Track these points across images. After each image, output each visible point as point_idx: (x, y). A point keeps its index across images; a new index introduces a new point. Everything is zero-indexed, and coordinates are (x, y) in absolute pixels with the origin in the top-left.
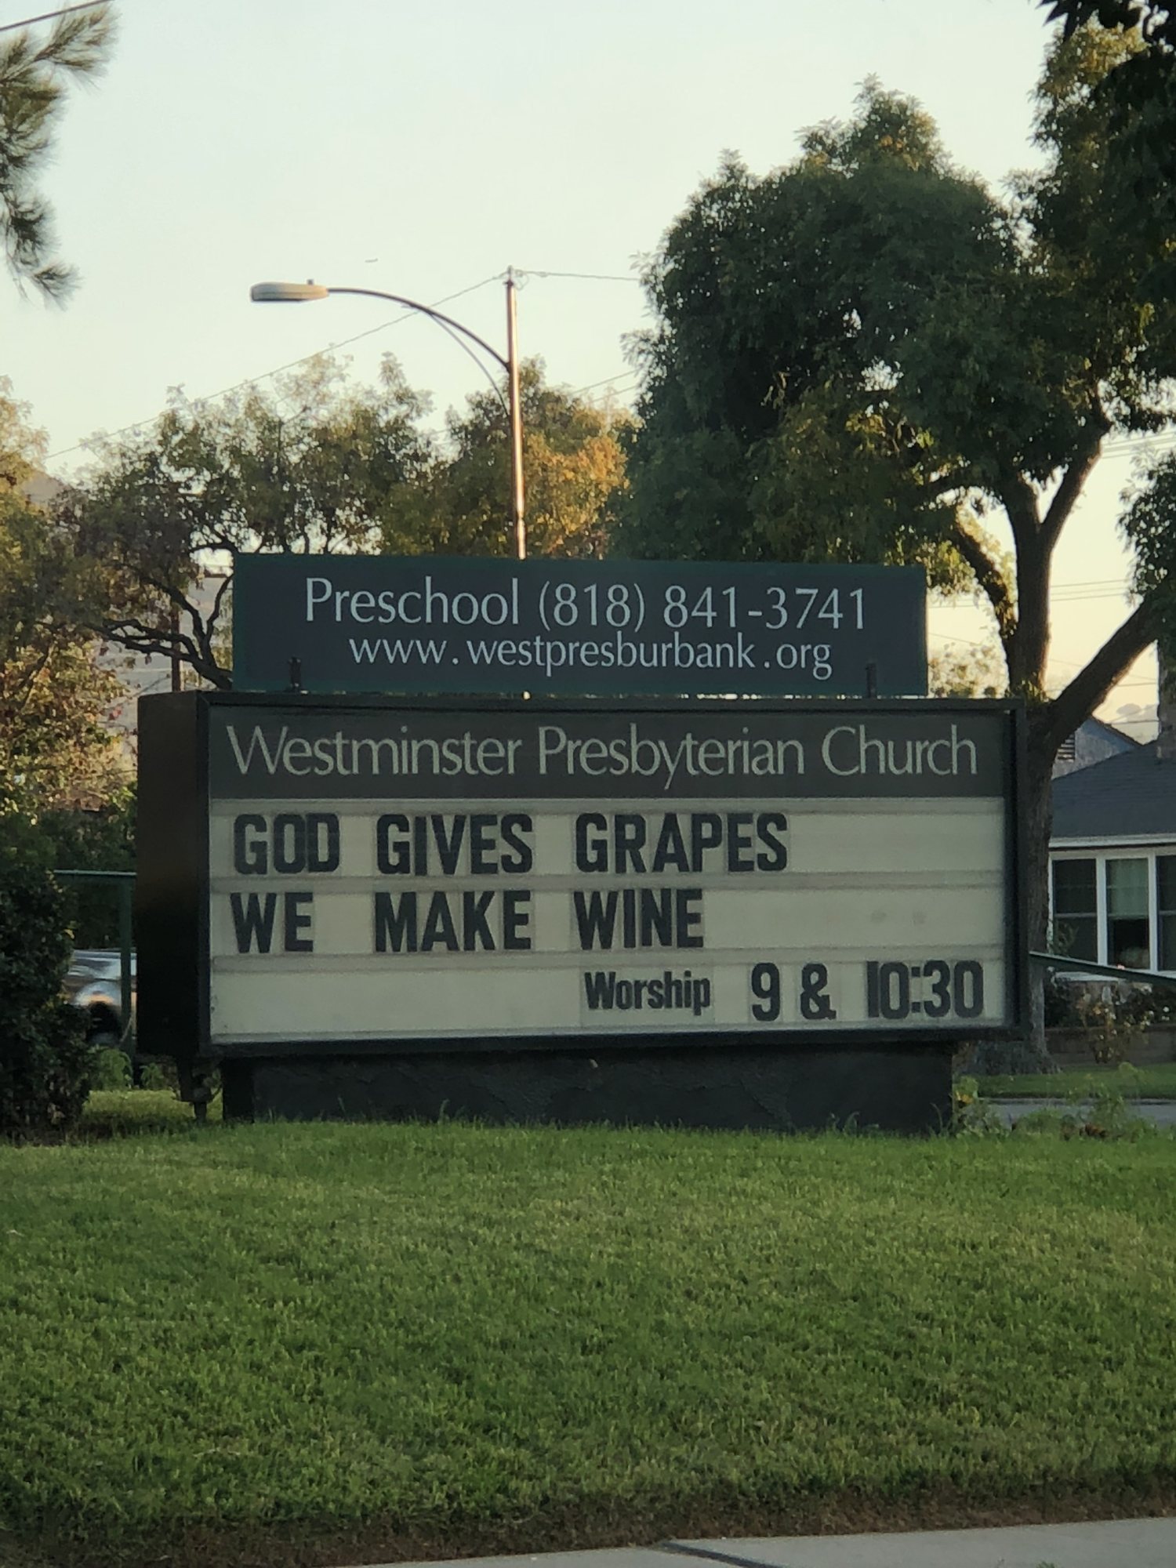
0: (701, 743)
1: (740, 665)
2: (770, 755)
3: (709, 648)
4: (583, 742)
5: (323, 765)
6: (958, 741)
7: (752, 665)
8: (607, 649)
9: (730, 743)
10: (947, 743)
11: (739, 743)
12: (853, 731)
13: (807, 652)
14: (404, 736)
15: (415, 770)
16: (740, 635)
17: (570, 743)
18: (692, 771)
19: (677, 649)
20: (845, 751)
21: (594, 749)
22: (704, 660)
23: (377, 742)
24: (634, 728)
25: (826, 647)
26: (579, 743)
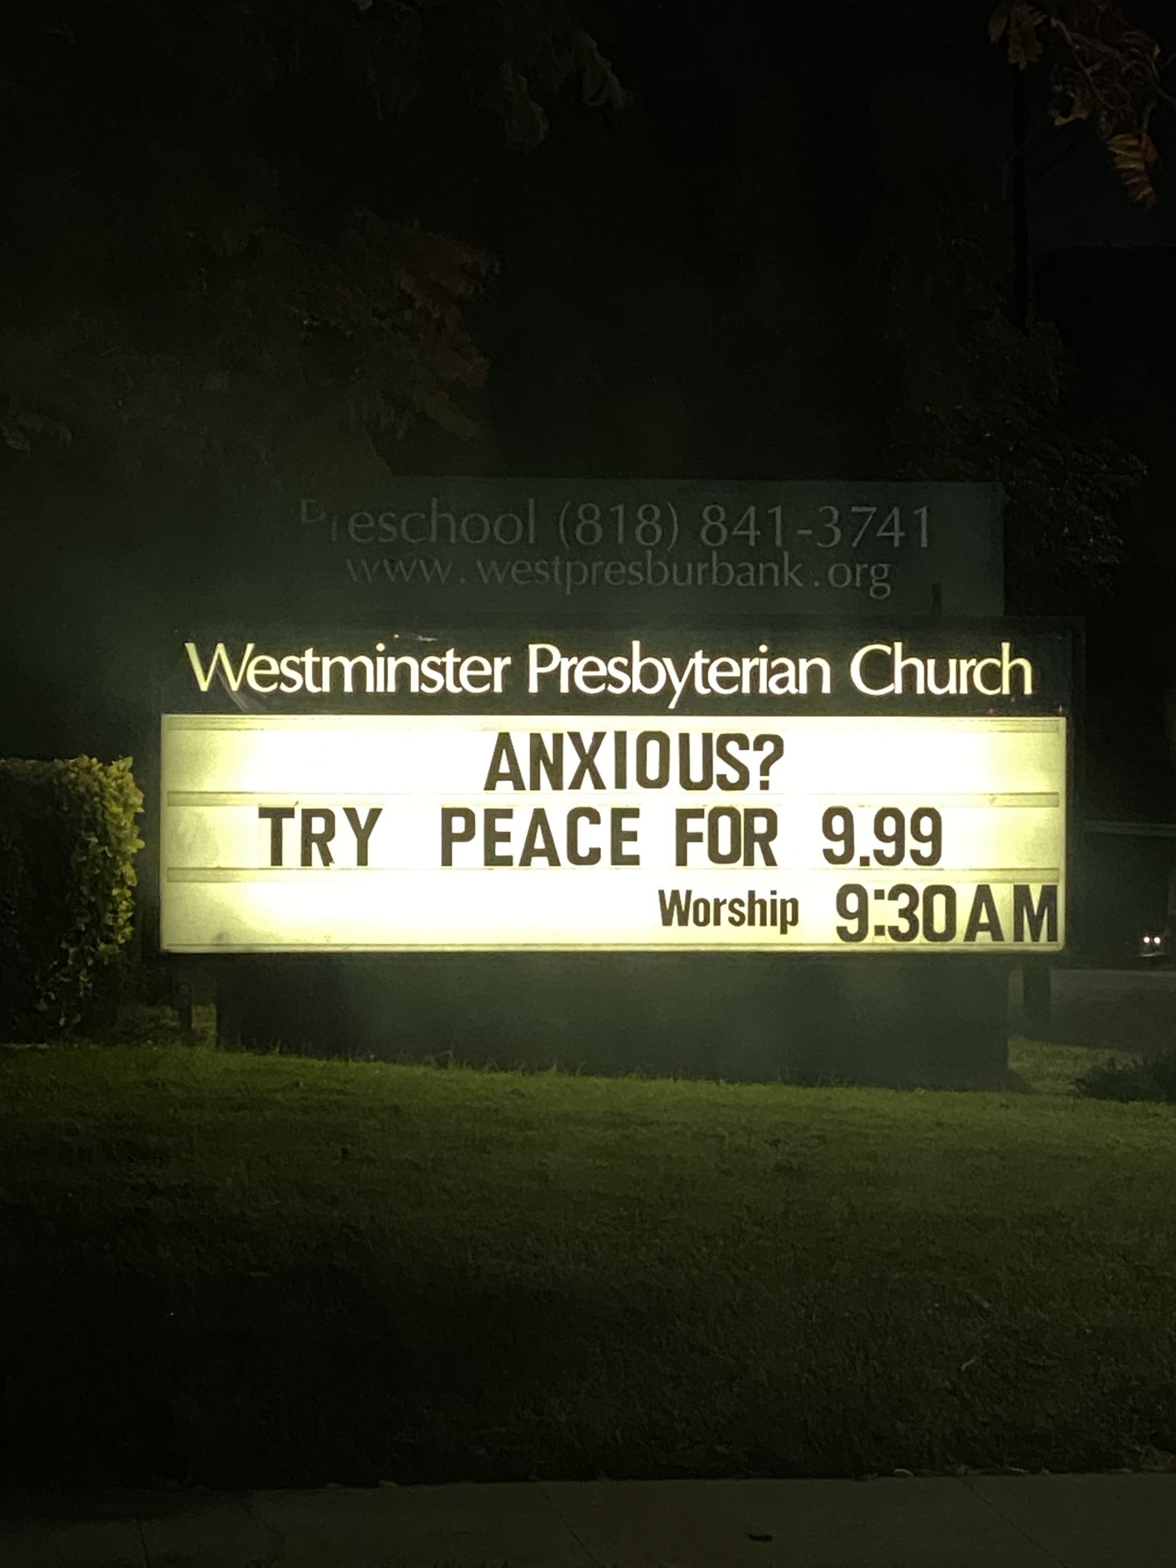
0: (712, 661)
1: (786, 583)
2: (790, 674)
3: (751, 568)
4: (579, 661)
5: (290, 682)
6: (1011, 660)
7: (799, 584)
8: (636, 568)
9: (746, 661)
10: (996, 662)
11: (756, 661)
12: (888, 650)
13: (863, 569)
14: (381, 654)
15: (392, 688)
16: (786, 555)
17: (565, 660)
18: (700, 689)
19: (715, 568)
20: (877, 672)
21: (591, 666)
22: (745, 580)
23: (350, 660)
24: (636, 645)
25: (885, 566)
26: (574, 660)
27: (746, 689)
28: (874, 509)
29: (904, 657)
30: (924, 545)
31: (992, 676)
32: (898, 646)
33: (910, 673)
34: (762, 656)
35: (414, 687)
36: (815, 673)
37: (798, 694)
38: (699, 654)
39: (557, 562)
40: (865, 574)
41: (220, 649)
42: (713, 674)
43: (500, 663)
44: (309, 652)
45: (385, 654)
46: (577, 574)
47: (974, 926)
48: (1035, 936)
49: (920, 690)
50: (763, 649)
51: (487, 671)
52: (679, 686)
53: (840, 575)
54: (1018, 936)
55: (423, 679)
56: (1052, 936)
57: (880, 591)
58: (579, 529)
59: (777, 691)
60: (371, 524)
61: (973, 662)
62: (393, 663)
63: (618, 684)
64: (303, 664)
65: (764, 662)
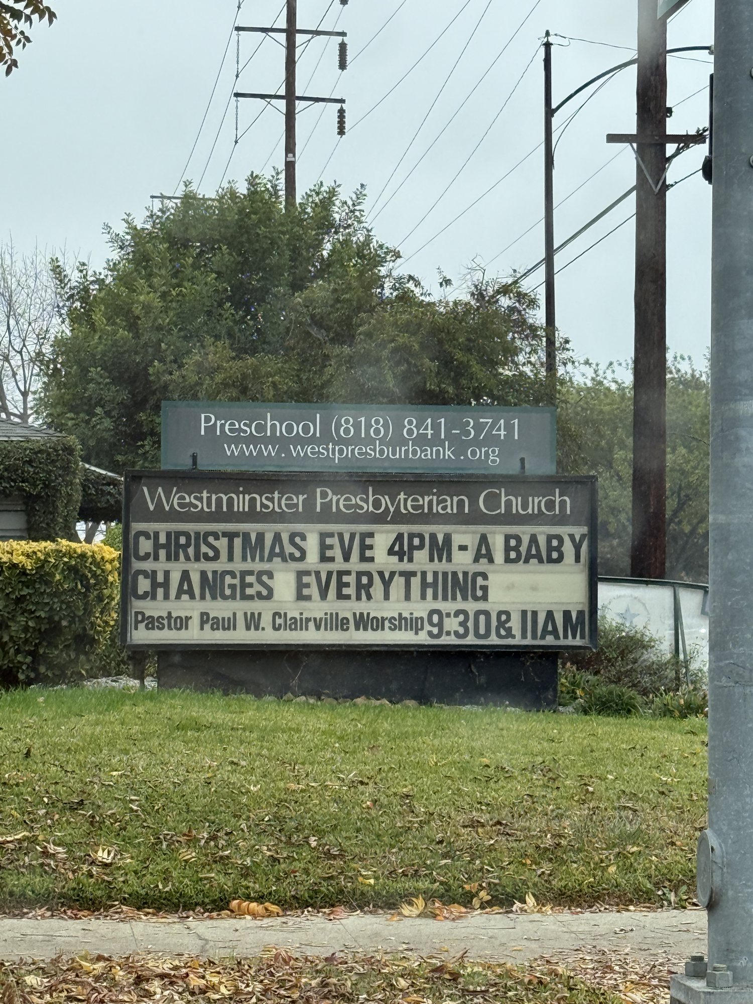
27: (426, 510)
28: (491, 421)
29: (506, 496)
30: (516, 437)
31: (550, 505)
32: (503, 490)
33: (509, 504)
34: (434, 494)
35: (258, 509)
36: (461, 503)
37: (452, 514)
38: (402, 493)
39: (330, 446)
40: (487, 453)
41: (160, 490)
42: (409, 503)
43: (301, 498)
44: (205, 492)
45: (244, 493)
46: (341, 451)
47: (545, 632)
48: (574, 637)
49: (514, 511)
50: (435, 491)
51: (295, 501)
52: (392, 510)
53: (474, 453)
54: (566, 637)
55: (262, 505)
56: (583, 637)
57: (494, 461)
58: (342, 429)
59: (441, 512)
60: (237, 426)
61: (541, 498)
62: (247, 497)
63: (362, 508)
64: (202, 497)
65: (435, 498)
